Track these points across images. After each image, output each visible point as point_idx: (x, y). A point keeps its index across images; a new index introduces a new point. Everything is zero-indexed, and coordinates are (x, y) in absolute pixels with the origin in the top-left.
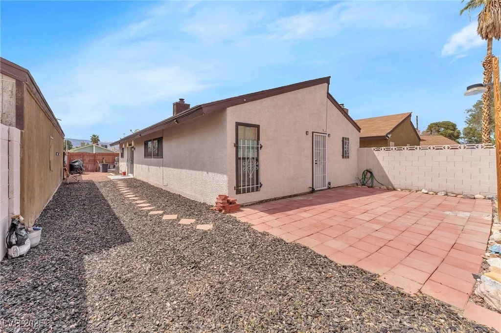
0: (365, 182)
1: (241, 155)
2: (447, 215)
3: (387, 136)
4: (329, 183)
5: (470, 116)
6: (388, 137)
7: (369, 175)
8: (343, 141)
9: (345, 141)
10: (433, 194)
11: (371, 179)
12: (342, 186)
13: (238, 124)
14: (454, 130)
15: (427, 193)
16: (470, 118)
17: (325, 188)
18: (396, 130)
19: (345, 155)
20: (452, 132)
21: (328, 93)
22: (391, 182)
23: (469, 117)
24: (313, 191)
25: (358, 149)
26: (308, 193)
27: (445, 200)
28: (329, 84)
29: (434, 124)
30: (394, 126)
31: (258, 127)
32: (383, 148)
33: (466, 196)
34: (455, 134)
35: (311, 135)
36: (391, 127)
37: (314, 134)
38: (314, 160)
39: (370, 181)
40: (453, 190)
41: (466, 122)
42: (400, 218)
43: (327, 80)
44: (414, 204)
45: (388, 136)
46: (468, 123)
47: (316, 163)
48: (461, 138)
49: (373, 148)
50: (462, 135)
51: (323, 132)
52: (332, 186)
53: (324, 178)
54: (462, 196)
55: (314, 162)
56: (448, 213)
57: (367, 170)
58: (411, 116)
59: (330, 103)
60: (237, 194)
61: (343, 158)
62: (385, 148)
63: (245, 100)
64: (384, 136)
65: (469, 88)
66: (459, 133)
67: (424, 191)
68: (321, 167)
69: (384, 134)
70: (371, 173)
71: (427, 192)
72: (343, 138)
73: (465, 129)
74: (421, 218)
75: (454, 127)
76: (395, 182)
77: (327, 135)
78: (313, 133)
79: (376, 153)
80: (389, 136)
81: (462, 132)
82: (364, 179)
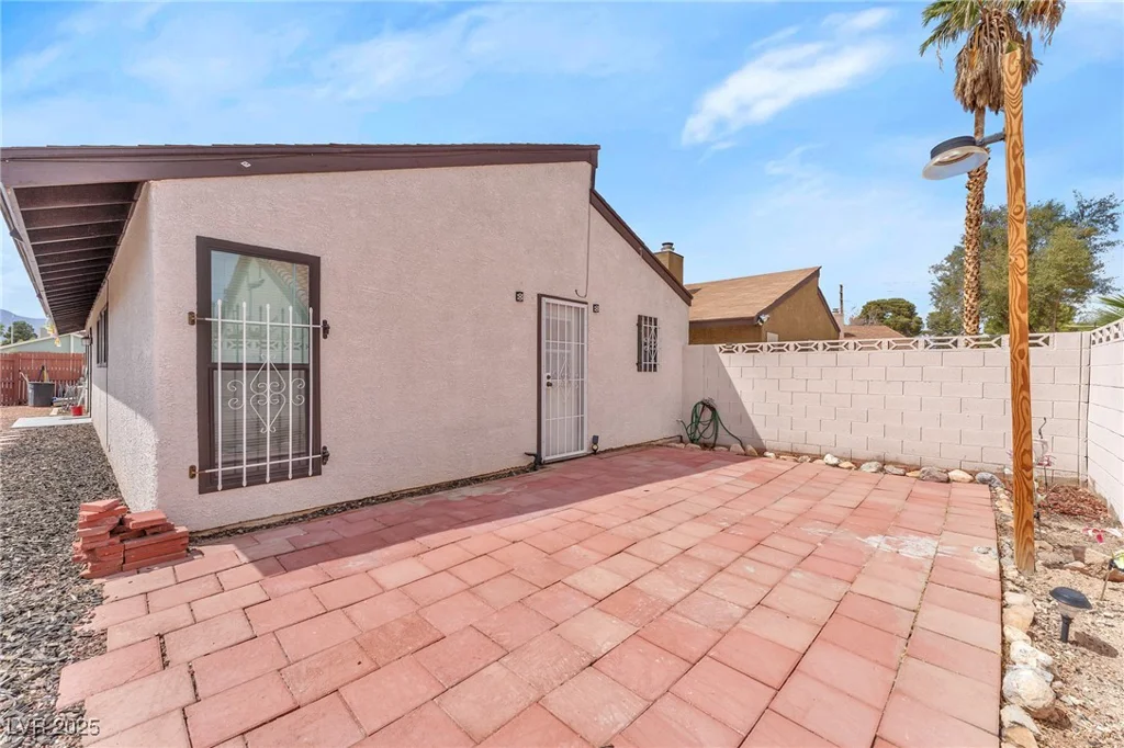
0: (697, 435)
1: (220, 355)
2: (872, 553)
3: (759, 318)
4: (595, 440)
5: (940, 280)
6: (762, 321)
7: (708, 414)
8: (639, 325)
9: (646, 326)
10: (850, 468)
11: (712, 424)
12: (636, 446)
13: (207, 247)
14: (910, 317)
15: (836, 466)
16: (940, 284)
17: (580, 452)
18: (782, 306)
19: (646, 360)
20: (907, 320)
21: (592, 191)
22: (757, 433)
23: (937, 282)
24: (538, 463)
25: (683, 348)
26: (522, 471)
27: (876, 487)
28: (595, 166)
29: (874, 303)
30: (778, 297)
31: (312, 264)
32: (740, 346)
33: (929, 473)
34: (914, 325)
35: (536, 303)
36: (772, 297)
37: (544, 300)
38: (544, 375)
39: (710, 430)
40: (899, 454)
41: (931, 293)
42: (720, 577)
43: (588, 154)
44: (790, 505)
45: (762, 317)
46: (934, 297)
47: (549, 384)
48: (924, 333)
49: (717, 347)
50: (925, 329)
51: (576, 298)
52: (601, 446)
53: (580, 424)
54: (917, 473)
55: (544, 381)
56: (875, 541)
57: (702, 403)
58: (818, 276)
59: (598, 220)
60: (200, 493)
61: (639, 370)
62: (744, 345)
63: (246, 164)
64: (751, 319)
65: (935, 152)
66: (919, 322)
67: (830, 459)
68: (570, 393)
69: (751, 313)
70: (713, 409)
71: (835, 461)
72: (640, 317)
73: (931, 315)
74: (790, 571)
75: (911, 309)
76: (767, 434)
77: (588, 309)
78: (540, 297)
79: (724, 357)
80: (765, 318)
81: (925, 322)
82: (697, 427)
